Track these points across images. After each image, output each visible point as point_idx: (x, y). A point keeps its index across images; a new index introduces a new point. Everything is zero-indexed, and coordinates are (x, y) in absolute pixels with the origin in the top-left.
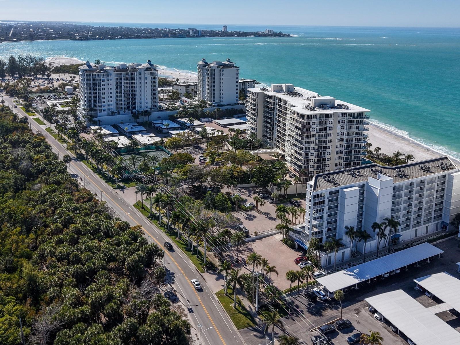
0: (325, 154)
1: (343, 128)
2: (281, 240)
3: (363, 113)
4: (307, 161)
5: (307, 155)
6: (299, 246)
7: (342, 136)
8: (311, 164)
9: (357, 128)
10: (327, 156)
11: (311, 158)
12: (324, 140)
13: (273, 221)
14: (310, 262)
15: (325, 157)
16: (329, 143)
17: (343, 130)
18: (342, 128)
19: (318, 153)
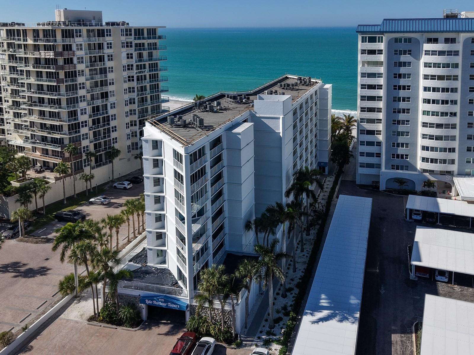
0: (106, 109)
1: (129, 56)
2: (92, 319)
3: (155, 29)
4: (75, 127)
5: (73, 114)
6: (151, 308)
7: (131, 71)
8: (84, 130)
9: (150, 55)
10: (111, 112)
11: (82, 118)
12: (101, 81)
13: (39, 278)
14: (211, 340)
15: (107, 113)
16: (112, 86)
17: (130, 60)
18: (128, 58)
19: (93, 108)
